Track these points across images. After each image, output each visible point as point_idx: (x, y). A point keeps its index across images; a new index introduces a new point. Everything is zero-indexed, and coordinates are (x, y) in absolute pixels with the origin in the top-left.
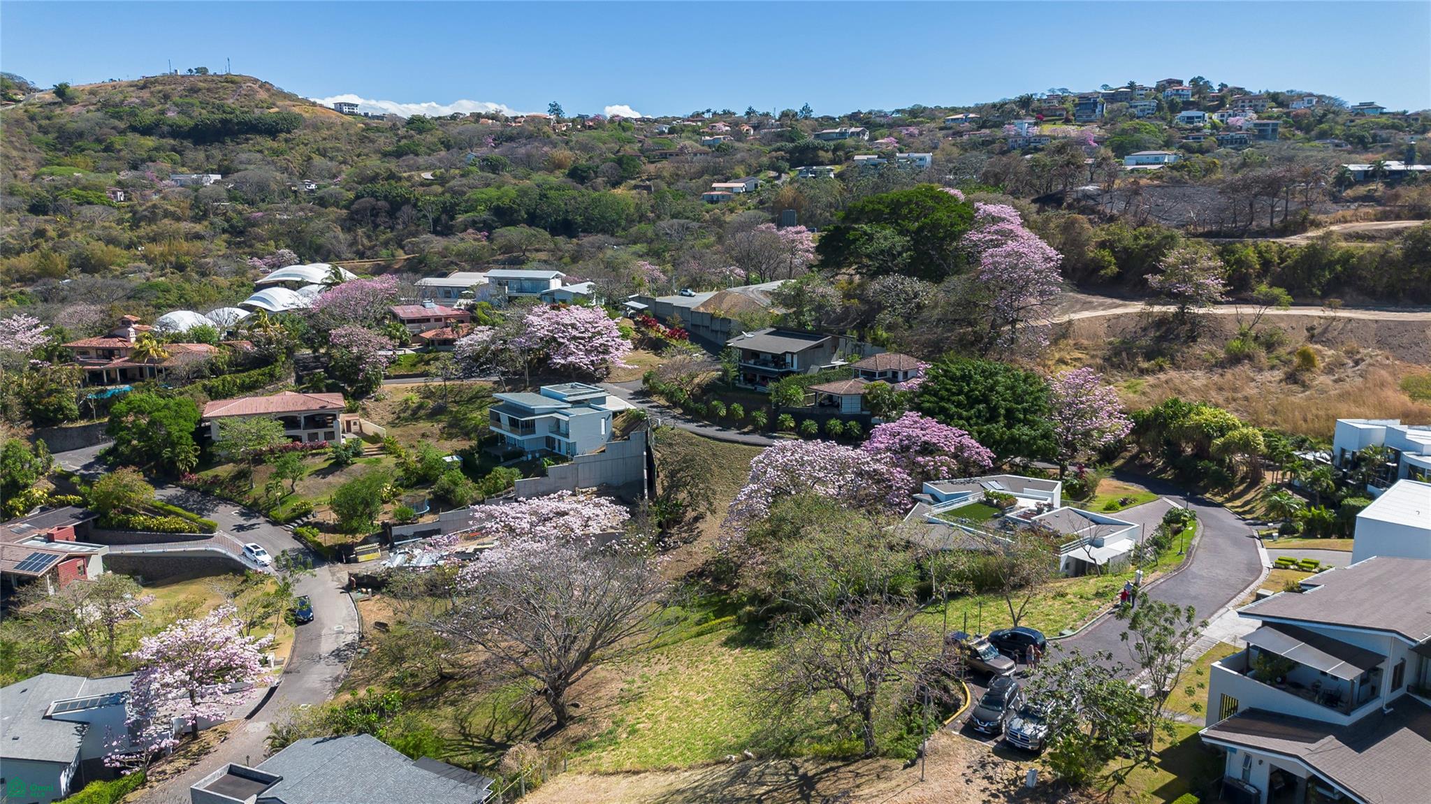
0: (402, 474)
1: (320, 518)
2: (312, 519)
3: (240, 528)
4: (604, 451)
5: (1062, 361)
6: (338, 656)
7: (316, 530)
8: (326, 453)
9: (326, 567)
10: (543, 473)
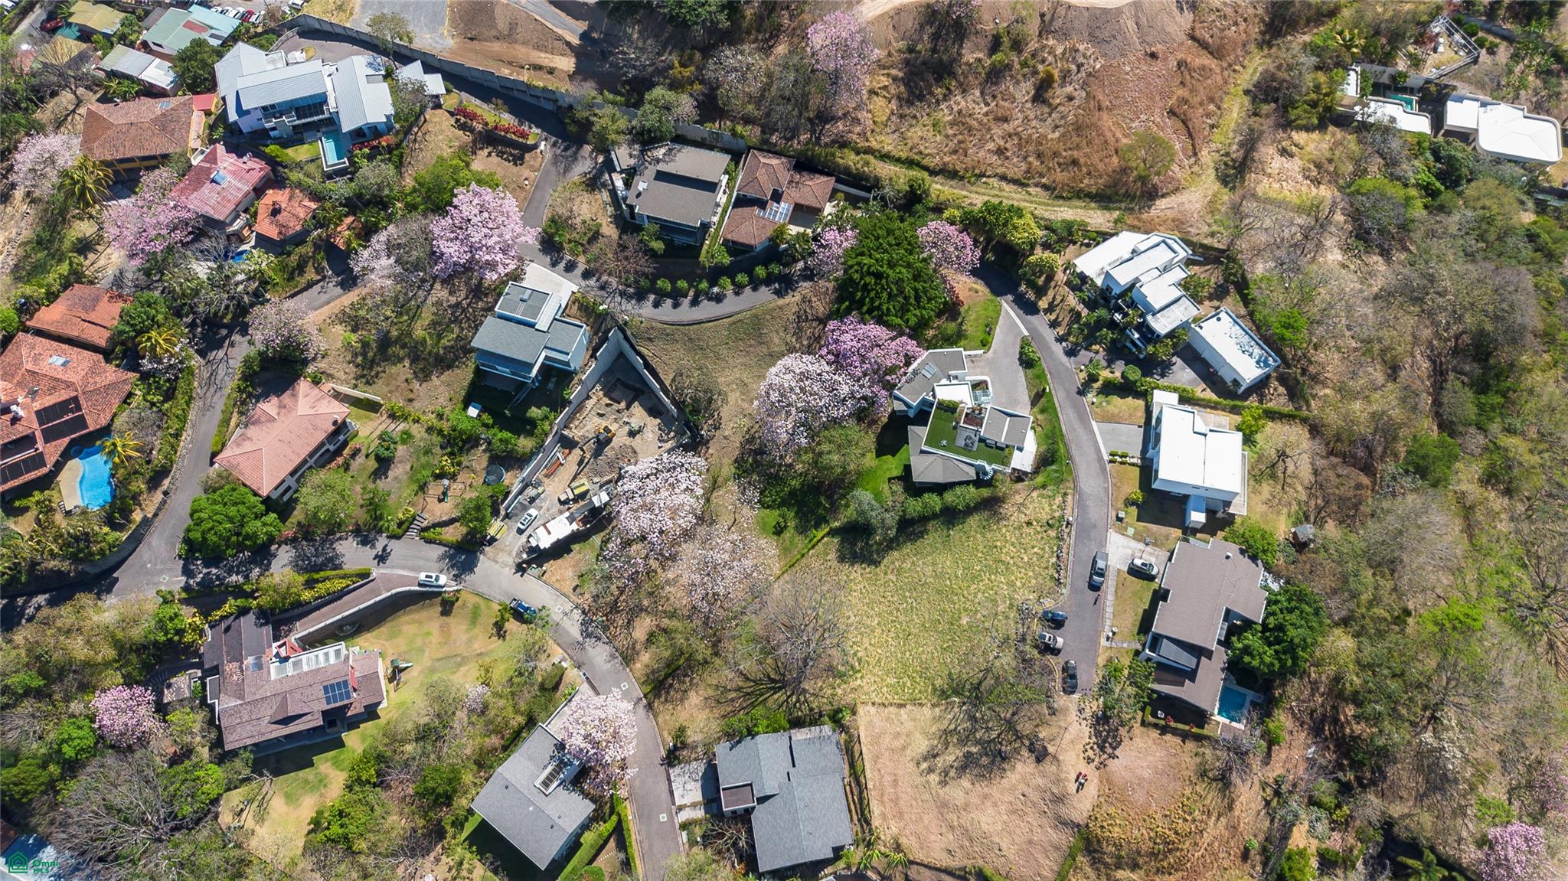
0: (440, 438)
1: (428, 519)
2: (425, 524)
3: (382, 558)
4: (593, 356)
5: (872, 92)
6: (589, 636)
7: (438, 530)
8: (359, 450)
9: (482, 557)
10: (565, 403)
